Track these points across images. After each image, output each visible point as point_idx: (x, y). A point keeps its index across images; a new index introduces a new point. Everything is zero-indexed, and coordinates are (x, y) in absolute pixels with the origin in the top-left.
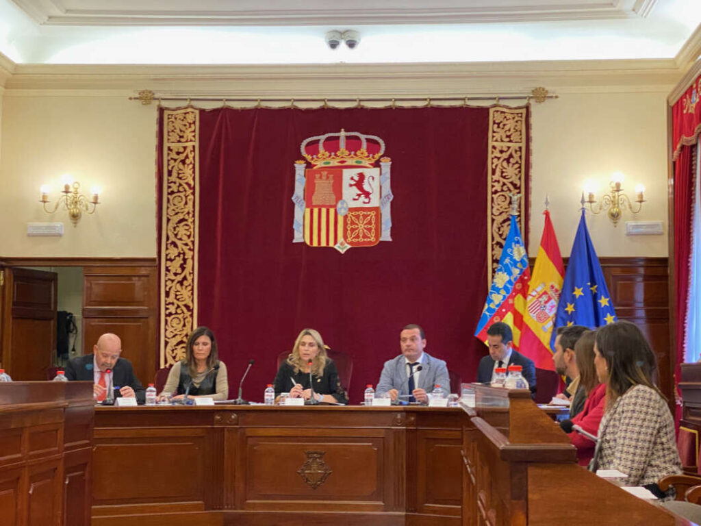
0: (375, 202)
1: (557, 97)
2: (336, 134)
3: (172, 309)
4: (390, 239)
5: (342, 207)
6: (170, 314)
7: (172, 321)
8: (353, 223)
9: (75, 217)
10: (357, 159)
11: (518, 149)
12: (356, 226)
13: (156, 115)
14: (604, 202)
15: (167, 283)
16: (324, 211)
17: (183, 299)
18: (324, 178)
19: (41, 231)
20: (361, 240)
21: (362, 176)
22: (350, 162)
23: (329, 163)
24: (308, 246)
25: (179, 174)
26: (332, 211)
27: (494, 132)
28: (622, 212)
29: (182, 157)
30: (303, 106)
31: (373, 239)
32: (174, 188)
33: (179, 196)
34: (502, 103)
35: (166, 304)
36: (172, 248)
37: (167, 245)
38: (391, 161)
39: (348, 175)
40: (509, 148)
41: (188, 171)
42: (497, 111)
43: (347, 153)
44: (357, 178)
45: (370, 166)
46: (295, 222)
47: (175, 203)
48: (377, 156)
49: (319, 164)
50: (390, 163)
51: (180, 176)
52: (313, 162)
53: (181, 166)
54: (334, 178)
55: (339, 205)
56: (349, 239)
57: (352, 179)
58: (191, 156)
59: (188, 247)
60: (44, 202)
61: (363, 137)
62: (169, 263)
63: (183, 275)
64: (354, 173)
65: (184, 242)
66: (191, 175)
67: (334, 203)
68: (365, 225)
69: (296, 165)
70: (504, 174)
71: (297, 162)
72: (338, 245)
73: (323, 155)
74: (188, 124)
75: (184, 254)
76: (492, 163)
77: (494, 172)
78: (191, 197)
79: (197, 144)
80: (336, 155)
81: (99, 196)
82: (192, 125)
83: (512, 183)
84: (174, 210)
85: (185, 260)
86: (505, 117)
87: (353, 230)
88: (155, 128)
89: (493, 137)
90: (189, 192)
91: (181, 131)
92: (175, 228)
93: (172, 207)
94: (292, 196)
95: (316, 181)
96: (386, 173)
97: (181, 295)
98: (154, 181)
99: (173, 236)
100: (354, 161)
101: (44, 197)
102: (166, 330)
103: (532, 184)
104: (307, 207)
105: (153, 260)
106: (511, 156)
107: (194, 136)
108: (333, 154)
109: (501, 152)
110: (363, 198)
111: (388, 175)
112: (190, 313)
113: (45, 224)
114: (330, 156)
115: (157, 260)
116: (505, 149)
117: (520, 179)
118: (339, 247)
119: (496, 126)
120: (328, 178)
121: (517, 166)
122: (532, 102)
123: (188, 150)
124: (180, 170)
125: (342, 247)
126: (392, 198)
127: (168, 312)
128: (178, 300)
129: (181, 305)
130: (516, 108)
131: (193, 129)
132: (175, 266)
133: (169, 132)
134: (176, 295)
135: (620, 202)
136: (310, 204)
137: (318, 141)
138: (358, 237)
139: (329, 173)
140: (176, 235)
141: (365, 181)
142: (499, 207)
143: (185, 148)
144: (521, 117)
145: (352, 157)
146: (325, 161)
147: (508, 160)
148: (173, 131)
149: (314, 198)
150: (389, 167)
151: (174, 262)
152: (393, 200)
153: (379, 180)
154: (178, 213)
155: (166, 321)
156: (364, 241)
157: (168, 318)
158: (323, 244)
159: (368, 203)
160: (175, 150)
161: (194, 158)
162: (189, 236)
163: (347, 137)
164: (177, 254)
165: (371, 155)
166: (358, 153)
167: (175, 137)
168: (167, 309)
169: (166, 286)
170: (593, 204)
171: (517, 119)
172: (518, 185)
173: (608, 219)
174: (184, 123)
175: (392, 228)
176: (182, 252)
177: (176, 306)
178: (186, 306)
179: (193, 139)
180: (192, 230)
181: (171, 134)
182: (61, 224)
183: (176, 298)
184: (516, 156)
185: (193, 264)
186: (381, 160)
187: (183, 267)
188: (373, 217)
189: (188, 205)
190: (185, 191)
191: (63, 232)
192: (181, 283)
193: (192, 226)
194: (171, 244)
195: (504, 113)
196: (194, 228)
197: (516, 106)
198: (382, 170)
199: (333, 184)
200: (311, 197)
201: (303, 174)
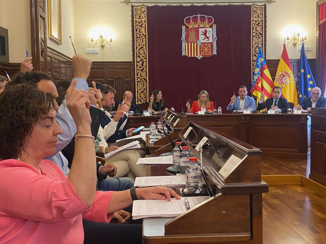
0: (211, 40)
1: (275, 2)
2: (196, 16)
3: (139, 80)
4: (216, 54)
5: (199, 42)
6: (139, 82)
7: (139, 84)
8: (203, 48)
9: (103, 47)
11: (262, 21)
13: (131, 8)
16: (193, 44)
17: (143, 76)
18: (192, 32)
19: (90, 52)
20: (206, 54)
21: (206, 31)
22: (201, 26)
23: (194, 26)
26: (195, 44)
27: (253, 14)
28: (297, 43)
29: (141, 24)
30: (184, 5)
31: (210, 54)
32: (138, 36)
33: (140, 39)
34: (256, 4)
35: (137, 78)
36: (138, 58)
37: (136, 57)
39: (201, 30)
40: (258, 20)
41: (143, 30)
42: (254, 7)
43: (201, 22)
44: (204, 32)
45: (209, 27)
46: (182, 48)
47: (139, 41)
48: (211, 24)
49: (191, 27)
50: (216, 26)
51: (140, 31)
52: (188, 26)
54: (196, 32)
55: (198, 42)
56: (202, 54)
57: (202, 32)
58: (144, 24)
59: (144, 58)
60: (92, 41)
61: (206, 16)
62: (137, 63)
63: (142, 68)
64: (203, 30)
65: (142, 56)
67: (196, 41)
68: (207, 49)
69: (182, 27)
70: (257, 30)
72: (198, 56)
73: (192, 23)
74: (142, 12)
75: (143, 60)
76: (253, 26)
77: (253, 29)
78: (145, 39)
79: (146, 19)
80: (196, 23)
81: (112, 39)
82: (144, 12)
83: (259, 33)
84: (138, 44)
85: (143, 62)
86: (257, 9)
87: (203, 51)
88: (131, 13)
89: (253, 16)
90: (144, 37)
92: (139, 51)
94: (181, 38)
95: (189, 33)
98: (131, 33)
100: (203, 25)
101: (92, 39)
102: (137, 87)
103: (267, 33)
106: (259, 23)
107: (145, 16)
109: (256, 22)
110: (206, 39)
111: (215, 31)
112: (145, 81)
113: (92, 49)
114: (194, 23)
115: (133, 62)
117: (262, 31)
119: (254, 12)
120: (194, 32)
121: (261, 27)
122: (267, 3)
123: (143, 22)
124: (140, 29)
125: (199, 57)
126: (217, 39)
128: (141, 77)
129: (142, 79)
130: (261, 6)
131: (145, 14)
132: (140, 64)
133: (135, 15)
134: (140, 75)
136: (188, 42)
137: (190, 18)
138: (205, 53)
139: (194, 30)
140: (139, 53)
141: (207, 33)
142: (255, 42)
144: (263, 9)
147: (258, 25)
148: (137, 14)
149: (189, 39)
152: (217, 40)
153: (212, 32)
155: (137, 84)
158: (193, 56)
159: (209, 41)
160: (138, 22)
162: (144, 54)
163: (200, 17)
164: (140, 60)
165: (209, 23)
166: (204, 22)
167: (138, 17)
168: (137, 80)
169: (137, 71)
171: (261, 10)
172: (262, 34)
174: (141, 11)
175: (217, 50)
178: (144, 79)
182: (98, 49)
184: (261, 23)
185: (146, 64)
186: (213, 25)
187: (142, 65)
188: (210, 46)
189: (144, 42)
190: (142, 37)
191: (98, 52)
192: (142, 70)
194: (138, 56)
195: (257, 7)
196: (146, 50)
197: (261, 5)
198: (213, 29)
199: (196, 34)
200: (188, 39)
201: (185, 31)
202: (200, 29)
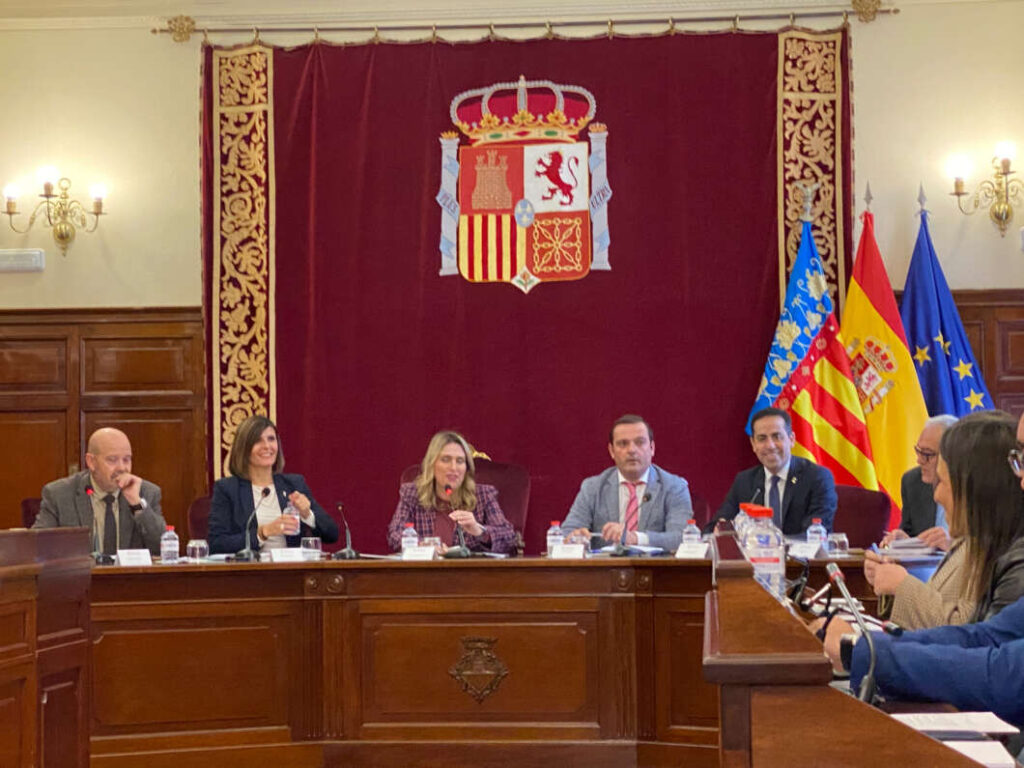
0: (581, 202)
1: (896, 11)
2: (511, 86)
3: (233, 393)
4: (608, 267)
5: (524, 212)
6: (230, 403)
7: (232, 414)
8: (542, 239)
9: (64, 238)
10: (547, 128)
11: (828, 104)
12: (549, 245)
13: (198, 58)
14: (982, 194)
15: (224, 350)
16: (492, 219)
17: (252, 377)
18: (492, 161)
19: (7, 264)
20: (558, 268)
21: (557, 158)
22: (535, 133)
23: (500, 135)
24: (465, 280)
25: (240, 160)
26: (506, 220)
27: (786, 74)
28: (1015, 210)
29: (245, 130)
30: (452, 37)
31: (578, 267)
32: (233, 184)
33: (241, 199)
34: (799, 23)
35: (222, 386)
36: (230, 289)
37: (221, 283)
38: (609, 130)
39: (534, 156)
40: (813, 102)
41: (255, 155)
42: (791, 39)
43: (532, 117)
44: (548, 162)
45: (573, 140)
46: (443, 240)
47: (235, 211)
48: (583, 122)
49: (482, 138)
50: (606, 134)
51: (243, 163)
52: (472, 136)
53: (244, 146)
54: (508, 162)
55: (519, 209)
56: (538, 269)
57: (540, 162)
58: (260, 129)
59: (258, 287)
60: (10, 213)
61: (558, 89)
62: (226, 315)
63: (249, 336)
65: (252, 278)
66: (259, 160)
67: (510, 207)
68: (564, 241)
69: (441, 140)
70: (805, 149)
71: (444, 135)
72: (518, 277)
73: (489, 122)
74: (254, 74)
75: (252, 299)
76: (785, 130)
77: (787, 145)
78: (262, 199)
79: (270, 108)
80: (511, 121)
81: (103, 201)
82: (263, 75)
83: (819, 164)
84: (233, 223)
85: (253, 309)
86: (806, 48)
87: (542, 252)
88: (198, 81)
89: (785, 83)
90: (259, 190)
91: (242, 85)
92: (234, 255)
93: (229, 218)
95: (477, 168)
96: (600, 151)
97: (248, 369)
98: (197, 174)
99: (233, 267)
100: (543, 131)
101: (10, 204)
102: (223, 430)
103: (857, 165)
104: (463, 212)
105: (196, 310)
106: (817, 116)
107: (266, 95)
108: (506, 119)
109: (800, 109)
110: (559, 196)
111: (603, 155)
112: (263, 400)
113: (12, 251)
114: (501, 123)
115: (204, 312)
116: (806, 104)
117: (833, 156)
118: (520, 282)
119: (789, 64)
120: (498, 161)
121: (827, 133)
122: (853, 21)
123: (255, 119)
124: (242, 152)
125: (525, 281)
126: (609, 194)
127: (225, 400)
128: (243, 378)
129: (248, 388)
130: (824, 33)
131: (264, 82)
132: (236, 320)
133: (221, 88)
134: (239, 370)
135: (1011, 193)
136: (467, 208)
137: (480, 98)
138: (552, 263)
139: (501, 152)
140: (237, 267)
141: (562, 165)
142: (797, 207)
143: (250, 115)
144: (834, 48)
145: (540, 125)
146: (492, 132)
147: (811, 125)
148: (229, 86)
149: (474, 197)
150: (605, 140)
151: (234, 313)
152: (612, 198)
153: (585, 163)
154: (240, 227)
155: (223, 415)
156: (563, 271)
157: (225, 410)
158: (493, 277)
159: (569, 204)
160: (233, 119)
161: (266, 132)
162: (259, 269)
163: (530, 91)
164: (239, 299)
165: (572, 121)
166: (550, 117)
167: (231, 96)
168: (223, 394)
169: (221, 354)
170: (963, 198)
171: (826, 51)
172: (831, 168)
173: (989, 222)
174: (249, 70)
175: (610, 248)
176: (248, 295)
177: (239, 388)
178: (257, 389)
179: (263, 99)
180: (264, 257)
181: (224, 91)
182: (40, 251)
183: (239, 375)
184: (826, 117)
185: (268, 316)
186: (590, 128)
187: (249, 322)
188: (579, 228)
189: (257, 214)
190: (251, 189)
191: (44, 266)
192: (247, 349)
193: (264, 251)
194: (229, 281)
195: (804, 41)
196: (268, 254)
197: (824, 28)
198: (593, 145)
199: (508, 172)
200: (470, 197)
201: (455, 157)
202: (527, 149)
